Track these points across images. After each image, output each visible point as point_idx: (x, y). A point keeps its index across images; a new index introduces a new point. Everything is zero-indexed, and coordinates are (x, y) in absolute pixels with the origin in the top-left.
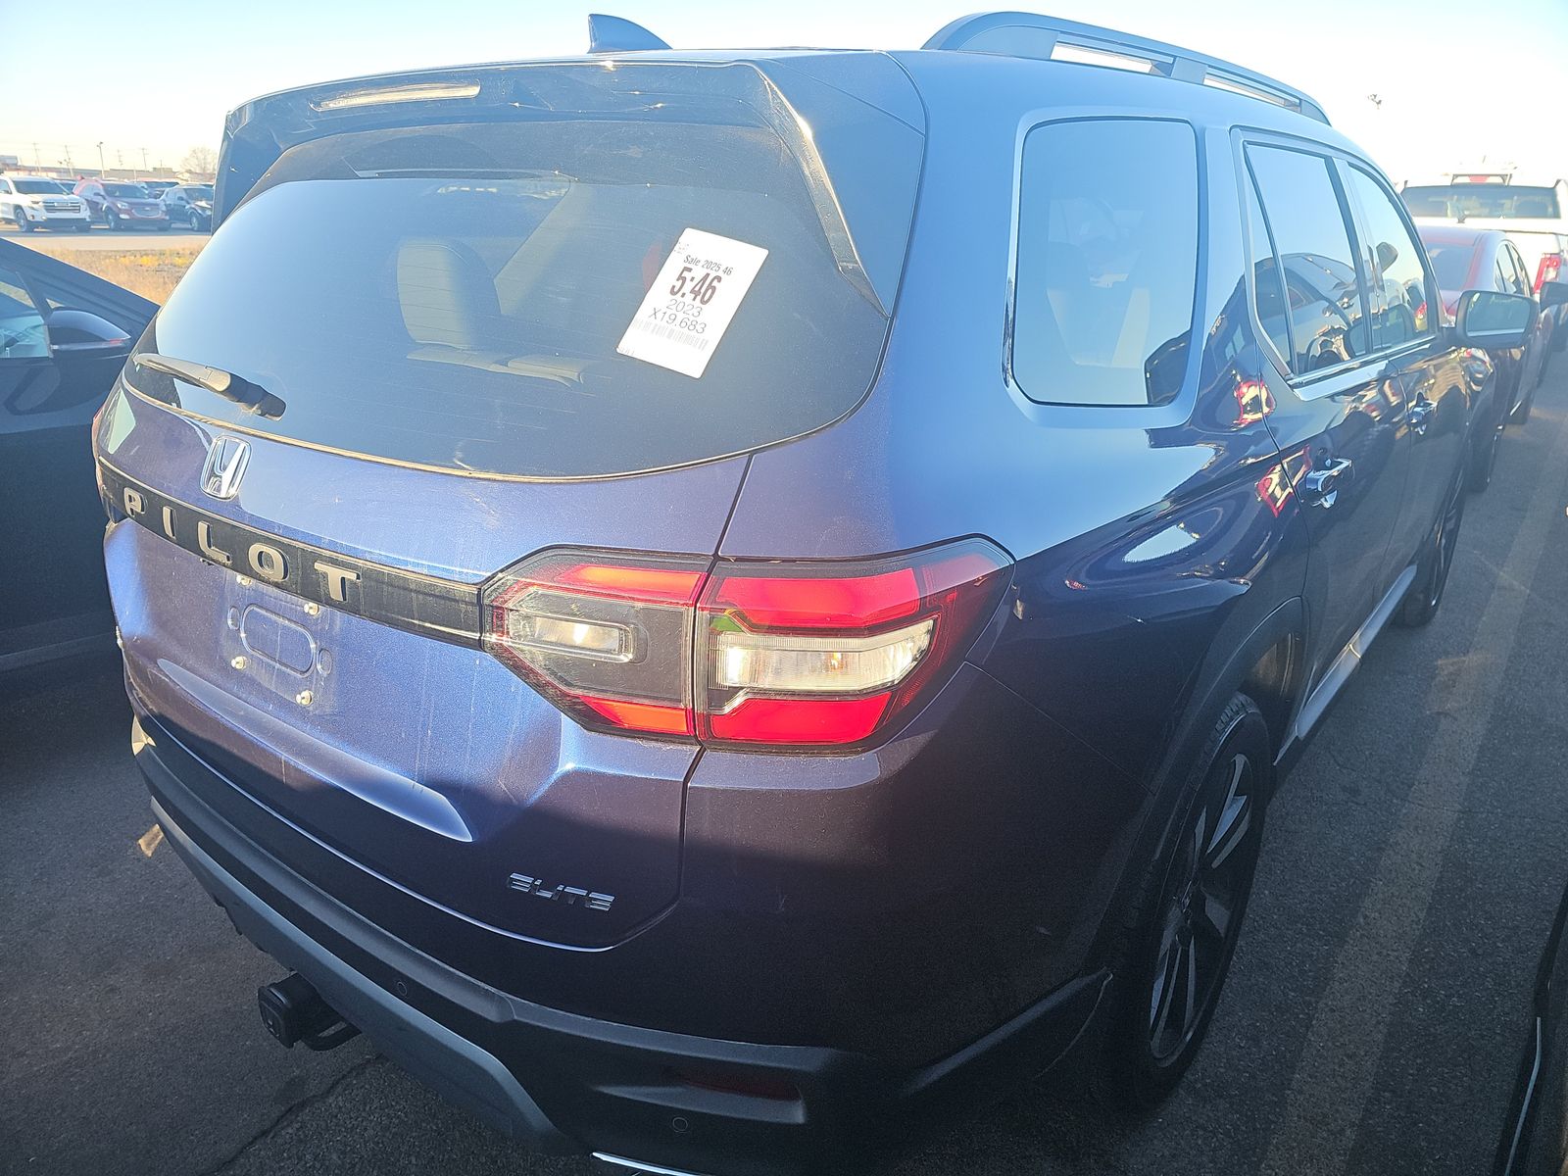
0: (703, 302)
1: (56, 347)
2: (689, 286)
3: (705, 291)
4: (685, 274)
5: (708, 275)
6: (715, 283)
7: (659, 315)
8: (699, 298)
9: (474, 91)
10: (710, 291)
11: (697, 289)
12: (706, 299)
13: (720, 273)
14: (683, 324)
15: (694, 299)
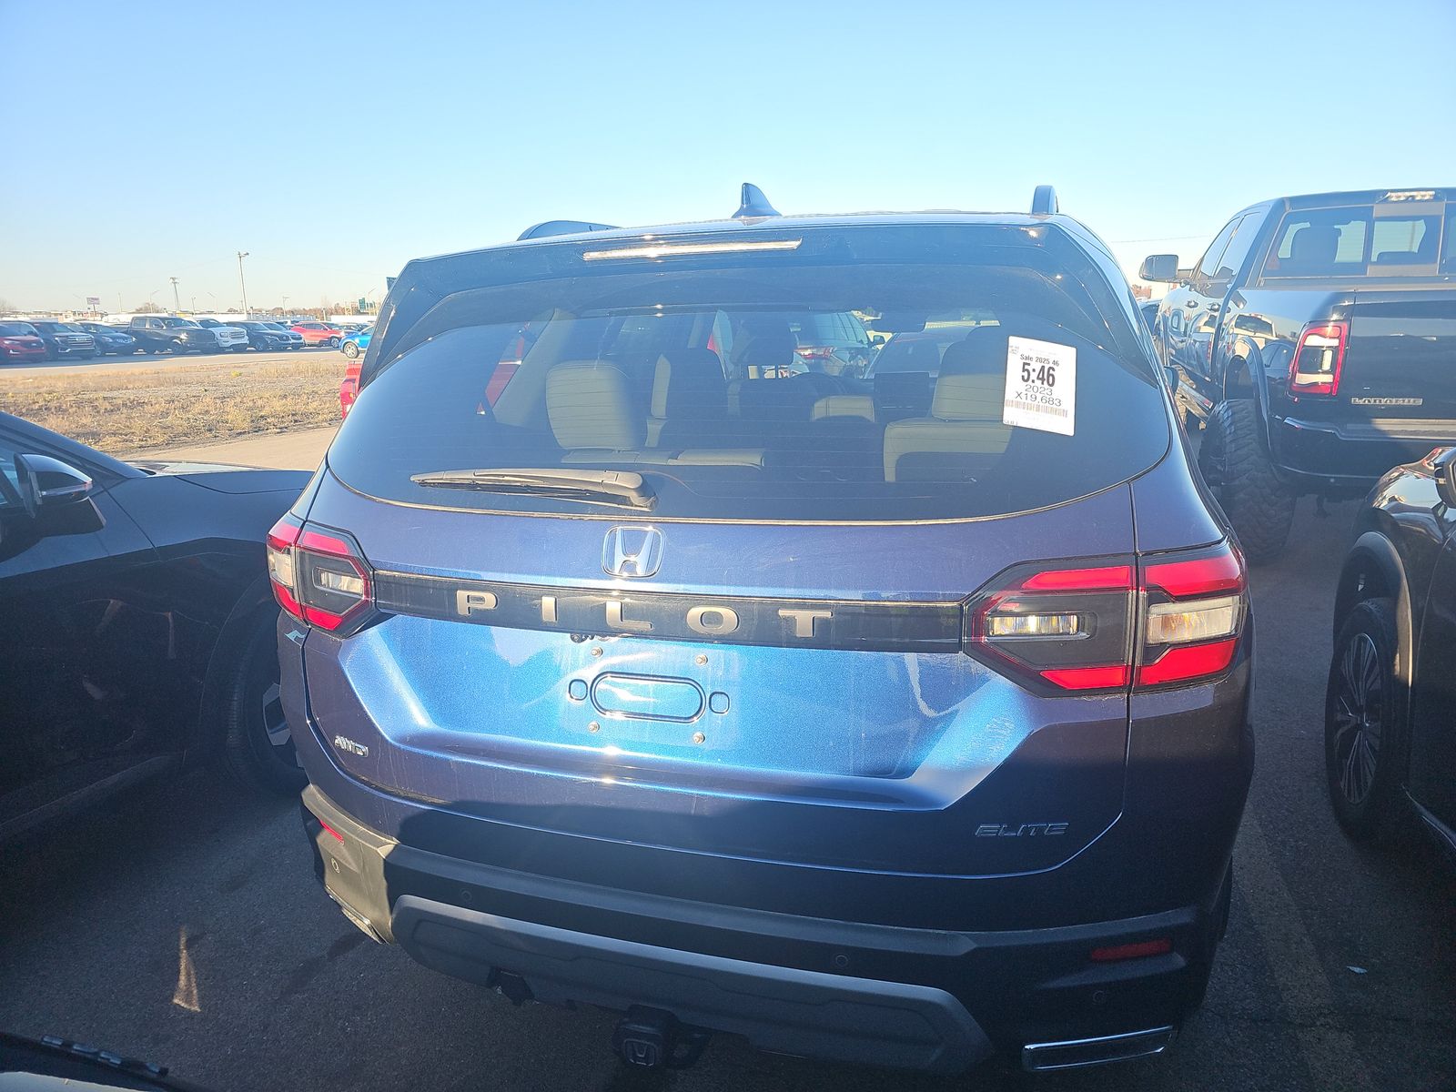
0: (1052, 385)
1: (44, 493)
2: (1034, 376)
3: (1047, 376)
4: (1026, 367)
5: (1043, 367)
6: (1051, 372)
7: (1023, 396)
8: (1045, 382)
9: (794, 244)
10: (1051, 378)
11: (1041, 376)
12: (1051, 382)
13: (1052, 366)
14: (1044, 401)
15: (1043, 383)
